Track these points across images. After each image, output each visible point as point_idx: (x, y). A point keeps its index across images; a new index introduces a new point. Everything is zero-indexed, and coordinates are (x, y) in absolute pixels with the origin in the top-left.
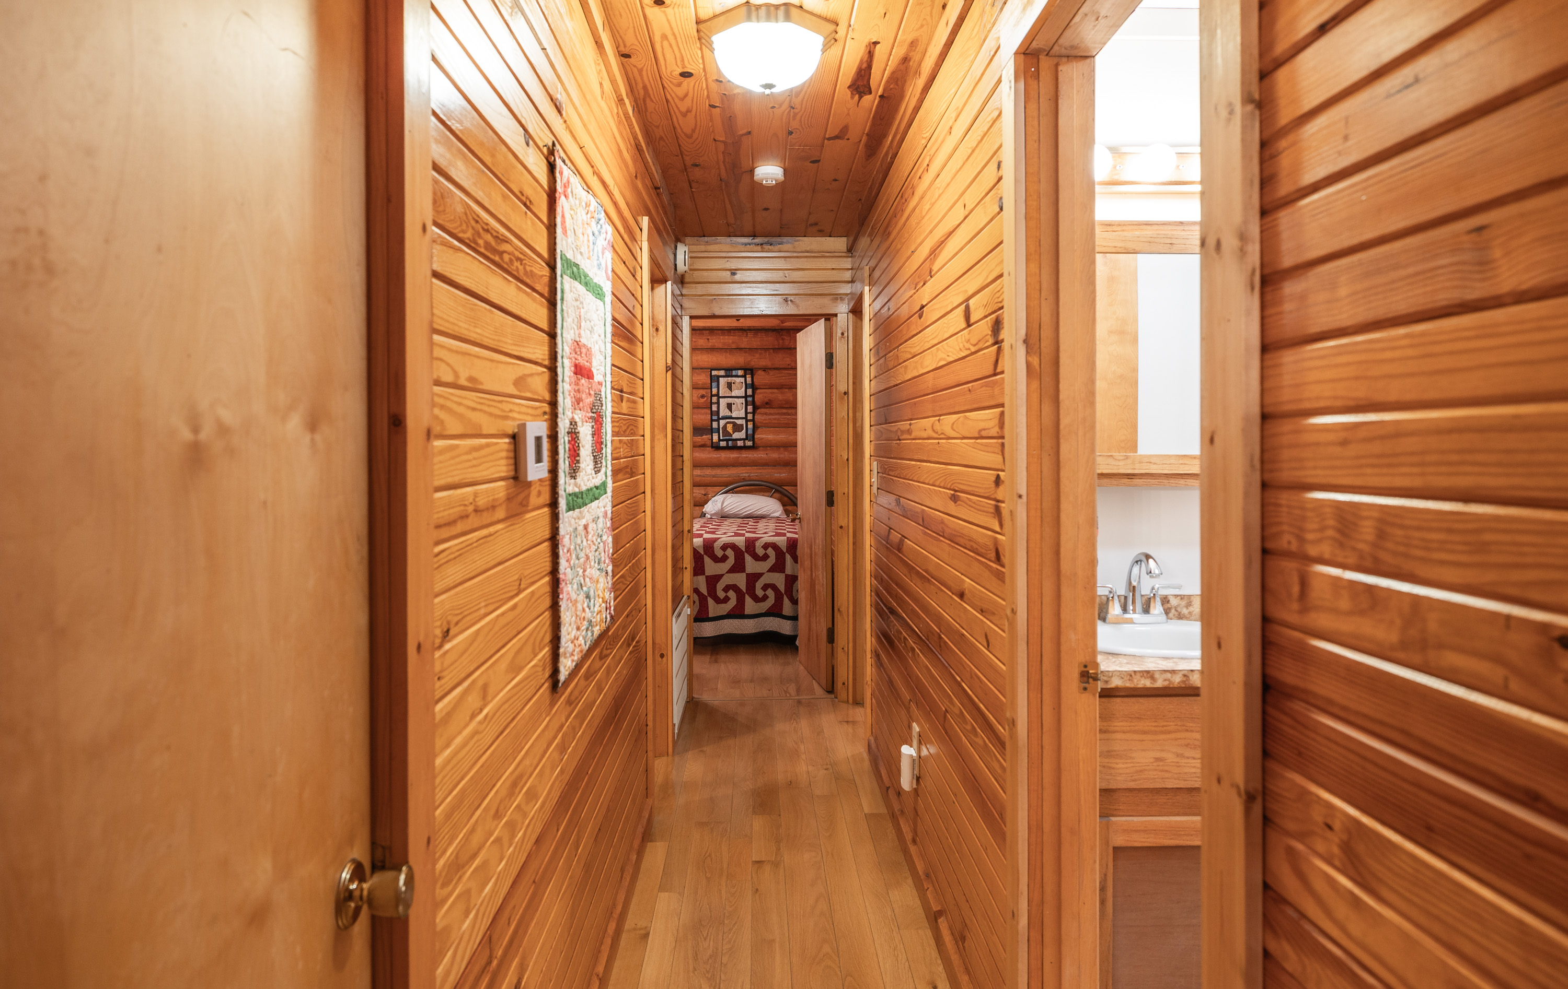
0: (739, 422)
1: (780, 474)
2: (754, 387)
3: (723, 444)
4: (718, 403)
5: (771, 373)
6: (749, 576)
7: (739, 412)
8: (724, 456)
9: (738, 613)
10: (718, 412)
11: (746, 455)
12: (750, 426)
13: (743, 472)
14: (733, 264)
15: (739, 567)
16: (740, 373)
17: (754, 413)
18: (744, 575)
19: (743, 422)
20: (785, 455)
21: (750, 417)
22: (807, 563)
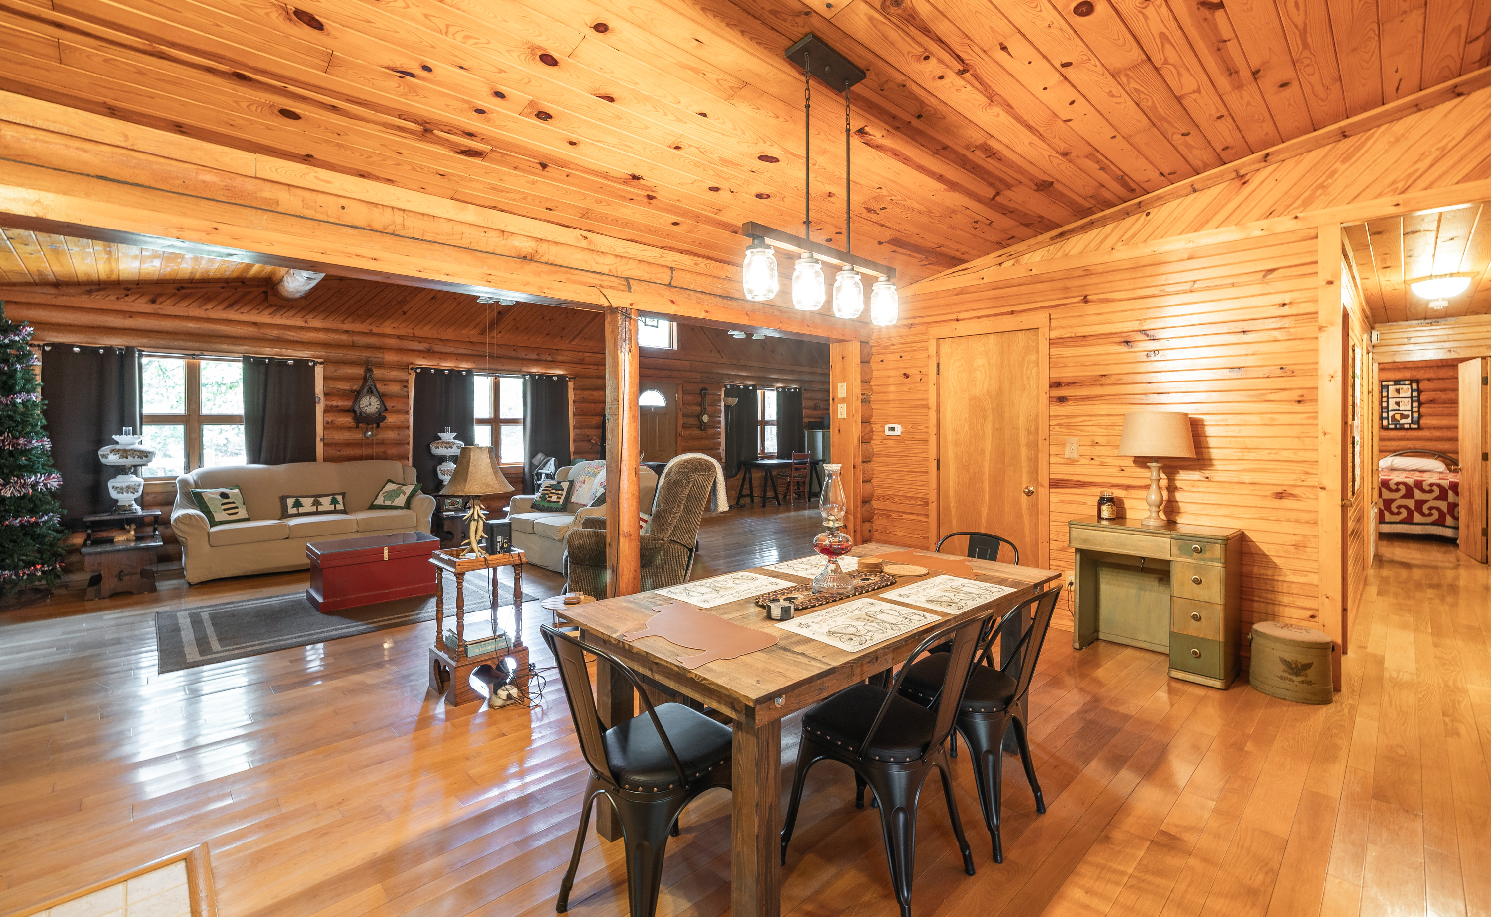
0: (1405, 413)
1: (1446, 446)
2: (1419, 391)
3: (1392, 426)
4: (1388, 402)
5: (1435, 381)
6: (1416, 501)
7: (1406, 406)
8: (1392, 434)
9: (1409, 520)
10: (1387, 407)
11: (1410, 433)
12: (1416, 415)
13: (1409, 444)
14: (1409, 335)
15: (1409, 494)
16: (1407, 382)
17: (1419, 407)
18: (1413, 501)
19: (1410, 413)
20: (1449, 434)
21: (1415, 409)
22: (1466, 494)
